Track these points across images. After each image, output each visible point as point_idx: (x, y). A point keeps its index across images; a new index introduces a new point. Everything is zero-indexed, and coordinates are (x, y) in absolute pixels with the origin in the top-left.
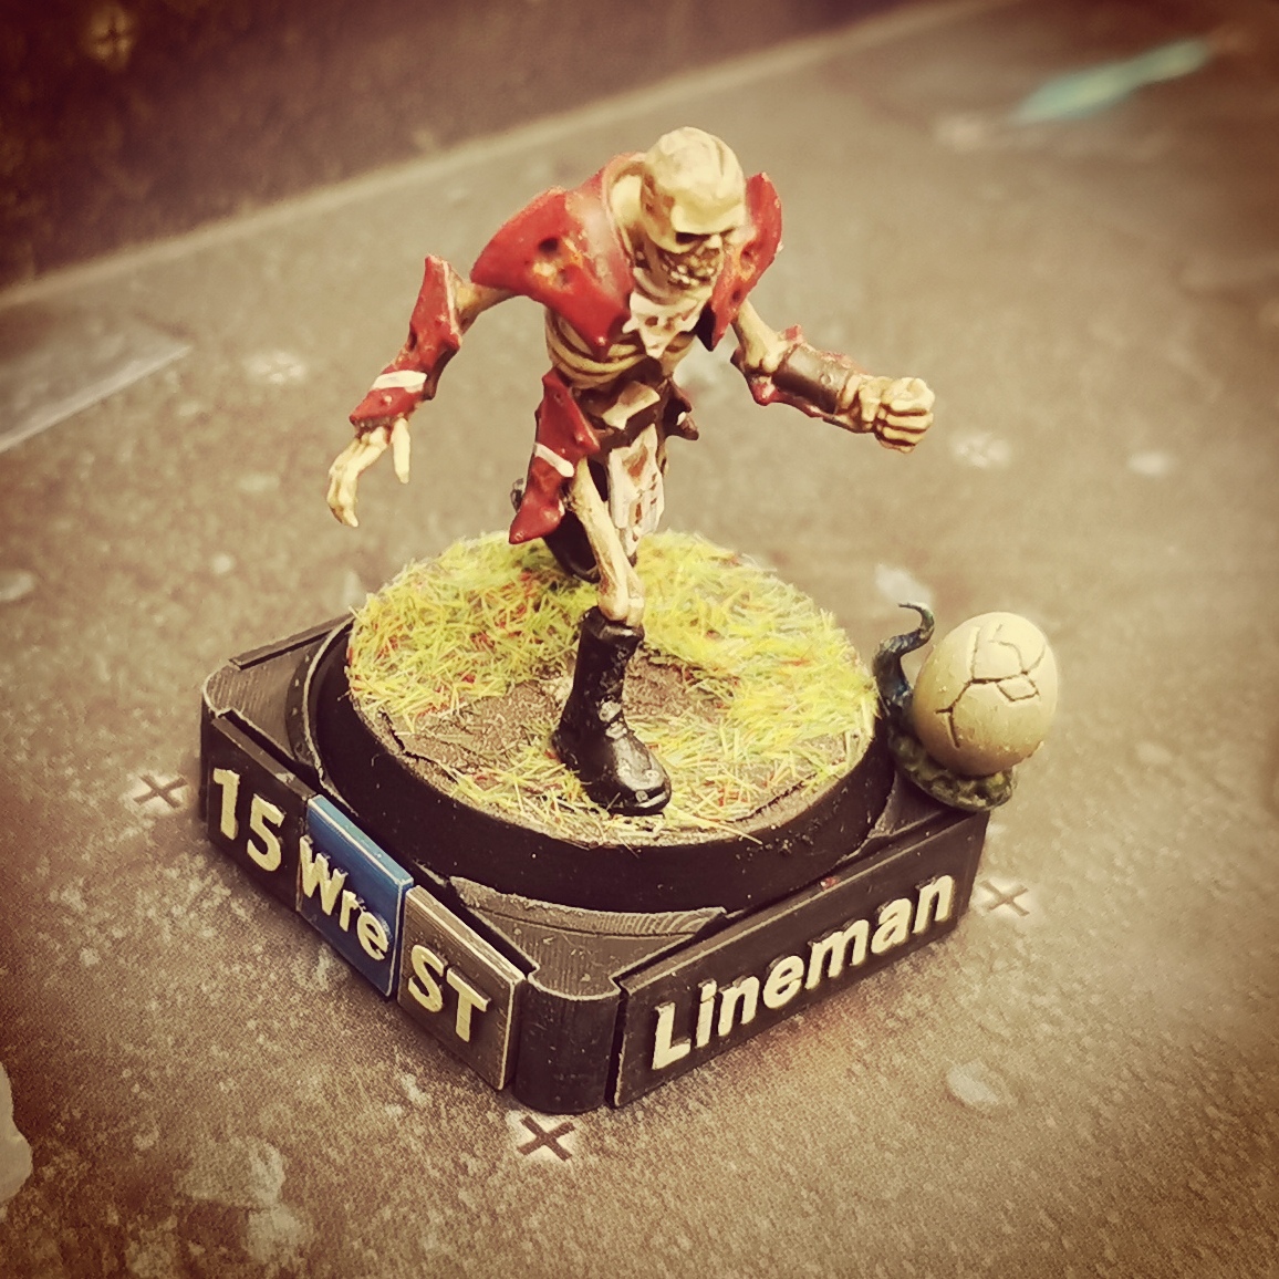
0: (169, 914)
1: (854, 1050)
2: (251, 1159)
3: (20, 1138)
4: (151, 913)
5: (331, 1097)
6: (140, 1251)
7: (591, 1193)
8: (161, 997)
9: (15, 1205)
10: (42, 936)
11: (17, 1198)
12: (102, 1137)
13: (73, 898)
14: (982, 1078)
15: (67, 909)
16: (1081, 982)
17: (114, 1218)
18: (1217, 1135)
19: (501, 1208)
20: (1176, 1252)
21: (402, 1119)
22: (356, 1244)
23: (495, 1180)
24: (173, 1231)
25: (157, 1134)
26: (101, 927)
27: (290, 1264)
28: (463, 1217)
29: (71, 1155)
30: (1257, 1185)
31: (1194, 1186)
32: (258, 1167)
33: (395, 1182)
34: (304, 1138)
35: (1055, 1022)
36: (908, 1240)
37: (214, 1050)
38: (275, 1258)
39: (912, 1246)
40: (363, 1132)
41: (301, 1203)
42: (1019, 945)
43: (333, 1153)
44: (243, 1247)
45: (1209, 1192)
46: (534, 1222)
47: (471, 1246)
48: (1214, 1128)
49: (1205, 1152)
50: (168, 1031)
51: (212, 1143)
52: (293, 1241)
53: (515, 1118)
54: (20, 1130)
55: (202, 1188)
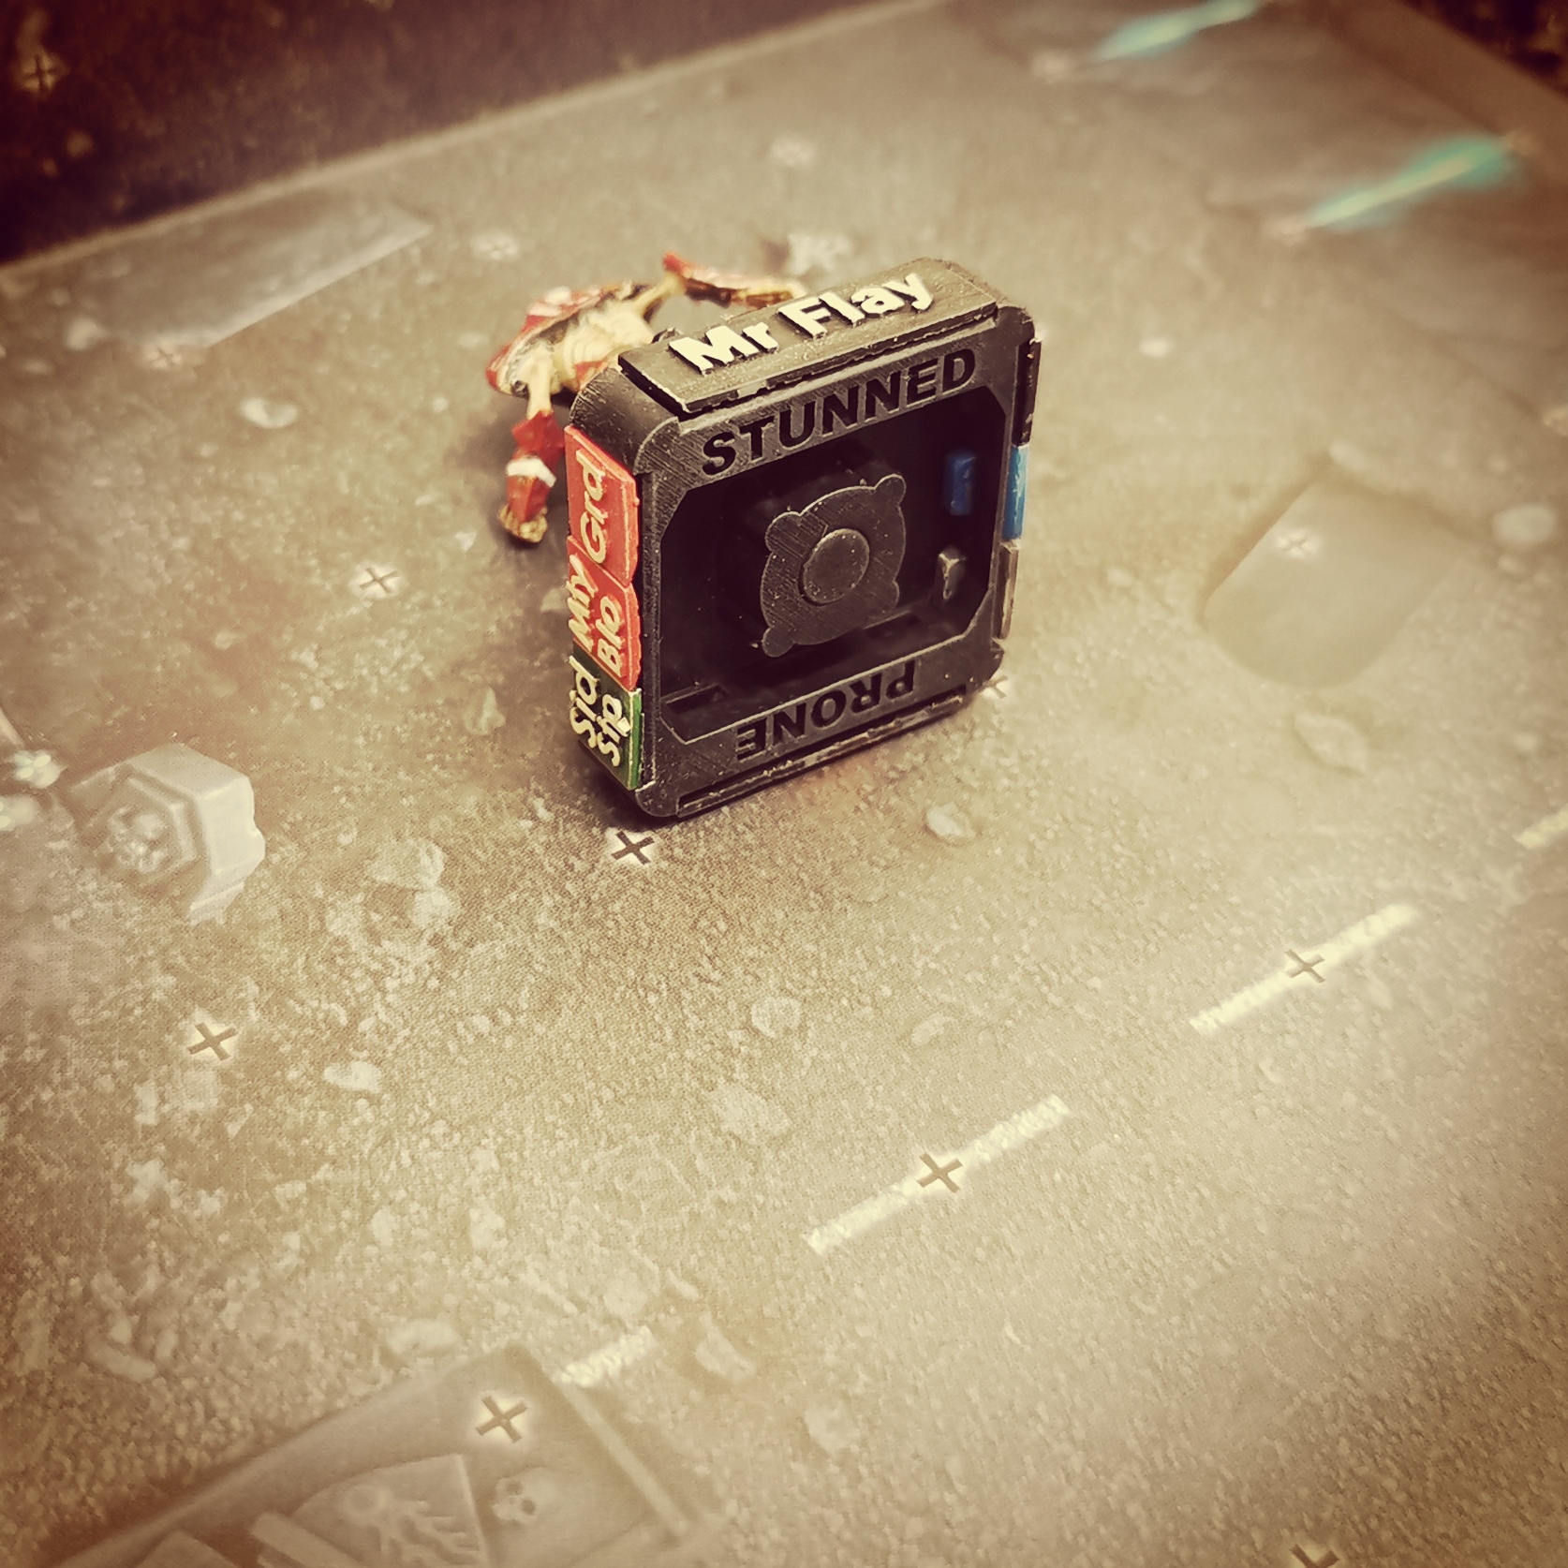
0: (377, 674)
1: (863, 793)
2: (420, 854)
3: (258, 832)
4: (365, 672)
5: (482, 813)
6: (337, 916)
7: (659, 888)
8: (366, 734)
9: (250, 881)
10: (284, 686)
11: (252, 876)
12: (315, 834)
13: (308, 658)
14: (952, 816)
15: (303, 667)
16: (1036, 748)
17: (319, 893)
18: (1118, 866)
19: (595, 897)
20: (1074, 948)
21: (531, 831)
22: (490, 918)
23: (593, 877)
24: (360, 904)
25: (355, 834)
26: (327, 681)
27: (442, 930)
28: (566, 901)
29: (292, 846)
30: (1141, 903)
31: (1096, 902)
32: (425, 860)
33: (521, 875)
34: (461, 841)
35: (1013, 778)
36: (881, 931)
37: (402, 775)
38: (431, 926)
39: (884, 935)
40: (502, 838)
41: (453, 887)
42: (995, 719)
43: (479, 853)
44: (409, 916)
45: (1106, 907)
46: (617, 907)
47: (570, 923)
48: (1116, 861)
49: (1108, 877)
50: (369, 760)
51: (394, 842)
52: (445, 914)
53: (612, 833)
54: (258, 827)
55: (384, 874)
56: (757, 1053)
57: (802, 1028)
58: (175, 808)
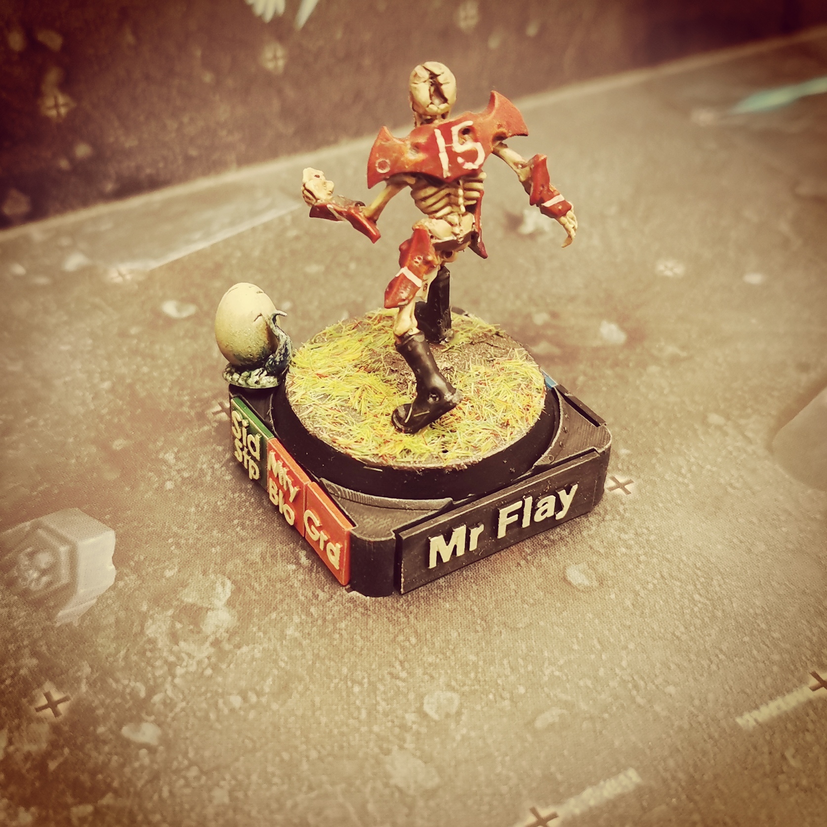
0: (213, 468)
1: (523, 554)
2: (217, 585)
3: (113, 567)
4: (205, 466)
5: (263, 558)
6: (153, 624)
7: (375, 613)
8: (197, 506)
9: (101, 599)
10: (151, 474)
11: (103, 595)
12: (150, 570)
13: (170, 457)
14: (584, 572)
15: (165, 462)
16: (647, 529)
17: (144, 608)
18: (696, 609)
19: (329, 617)
20: (658, 665)
21: (294, 571)
22: (255, 629)
23: (330, 604)
24: (170, 617)
25: (176, 569)
26: (179, 471)
27: (221, 636)
28: (310, 620)
29: (133, 577)
30: (710, 635)
31: (678, 633)
32: (219, 589)
33: (282, 601)
34: (245, 577)
35: (629, 547)
36: (524, 648)
37: (215, 532)
38: (214, 633)
39: (525, 651)
40: (274, 576)
41: (234, 607)
42: (621, 508)
43: (256, 585)
44: (201, 626)
45: (684, 637)
46: (343, 625)
47: (309, 634)
48: (696, 605)
49: (688, 617)
50: (195, 522)
51: (201, 576)
52: (225, 626)
54: (114, 563)
55: (190, 597)
56: (424, 730)
57: (459, 714)
58: (63, 549)
